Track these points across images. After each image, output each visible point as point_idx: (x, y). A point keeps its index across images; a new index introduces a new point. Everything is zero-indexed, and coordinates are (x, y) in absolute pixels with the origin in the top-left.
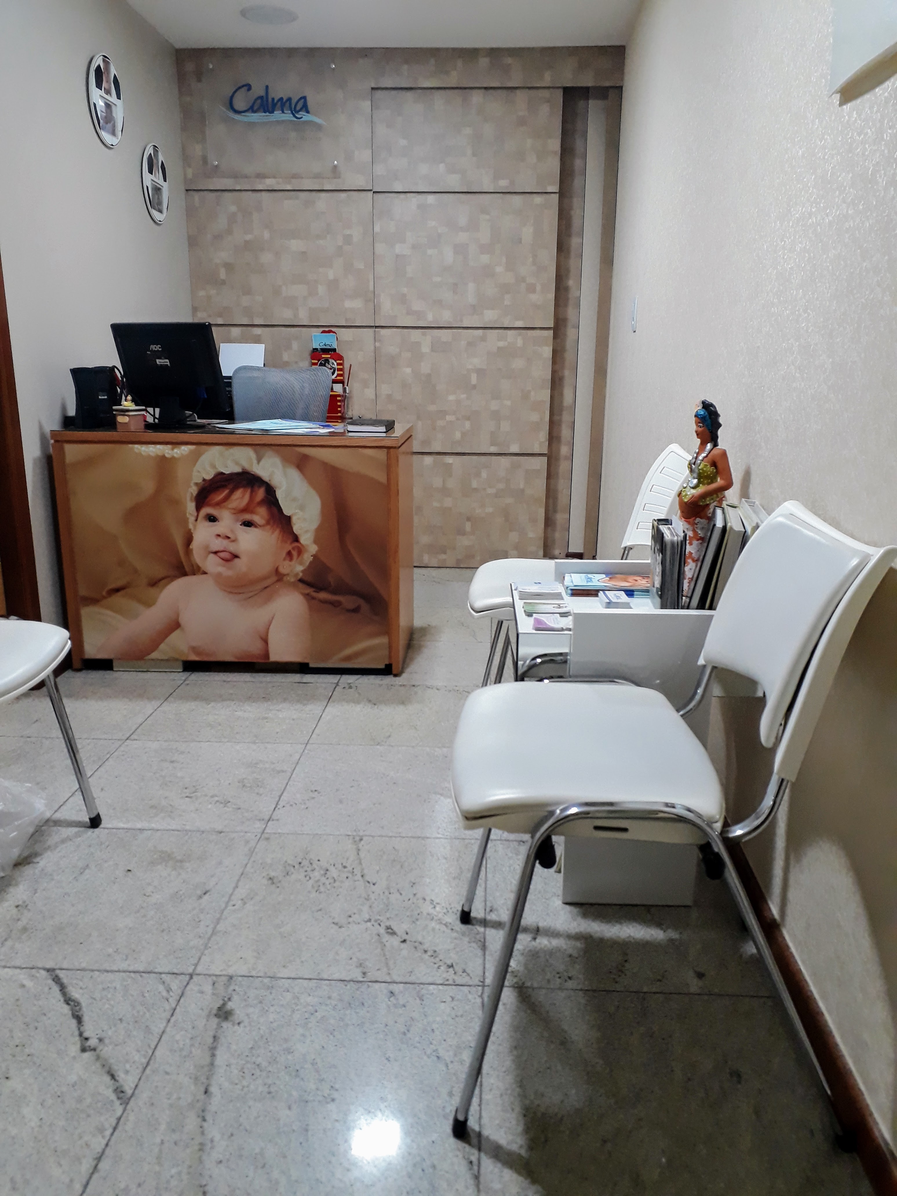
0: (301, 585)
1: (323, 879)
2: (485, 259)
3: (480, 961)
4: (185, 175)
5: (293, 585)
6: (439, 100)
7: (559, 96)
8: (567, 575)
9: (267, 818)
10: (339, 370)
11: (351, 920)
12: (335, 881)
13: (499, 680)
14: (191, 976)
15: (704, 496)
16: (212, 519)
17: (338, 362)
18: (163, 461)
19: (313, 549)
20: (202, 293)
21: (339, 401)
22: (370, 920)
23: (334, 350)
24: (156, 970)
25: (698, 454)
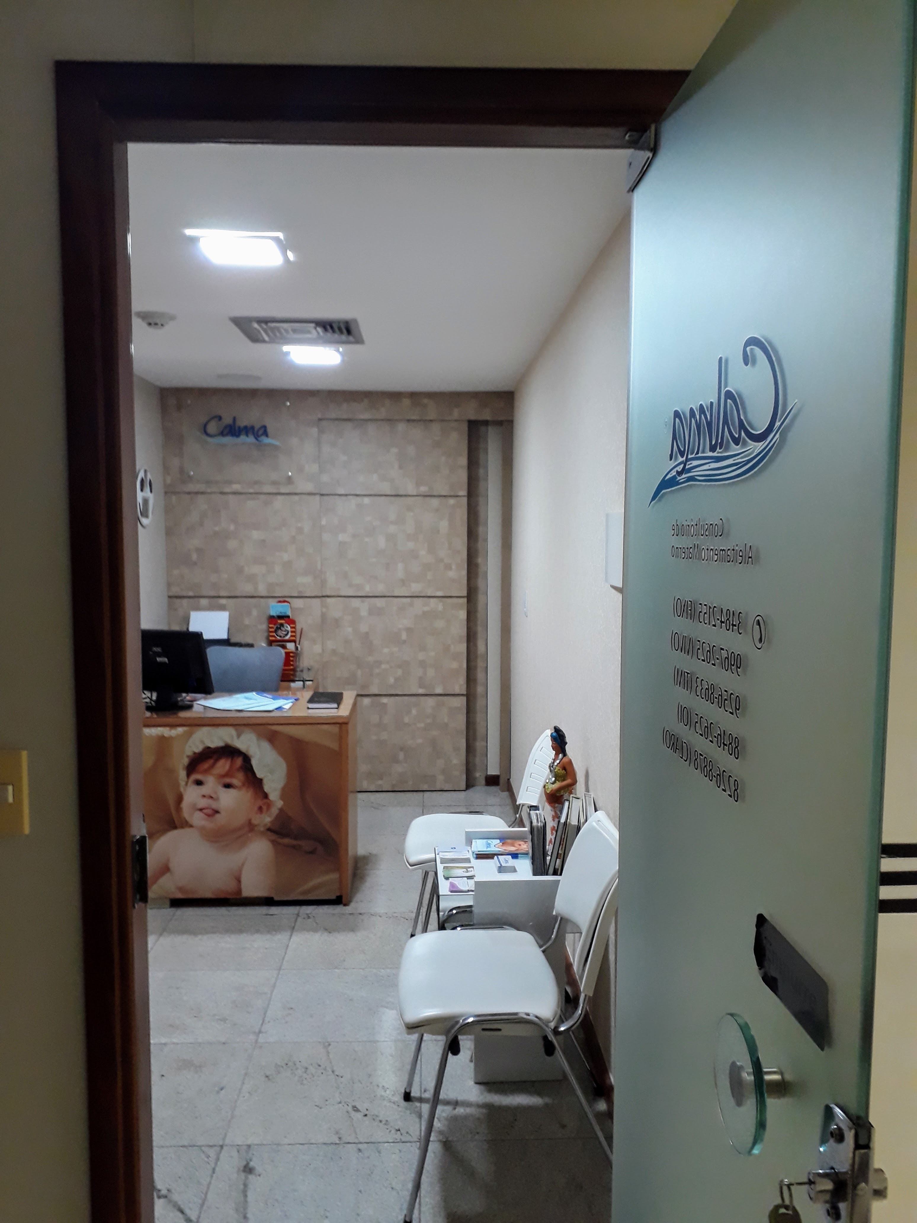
0: (269, 833)
1: (305, 1075)
2: (411, 545)
3: (418, 1125)
4: (165, 481)
5: (262, 833)
6: (371, 429)
7: (465, 427)
8: (473, 840)
9: (257, 1030)
10: (292, 632)
11: (327, 1103)
12: (314, 1076)
13: (425, 930)
14: (222, 1147)
15: (559, 790)
16: (199, 783)
17: (292, 625)
18: (162, 739)
19: (280, 804)
20: (176, 572)
21: (292, 657)
22: (340, 1103)
23: (288, 617)
24: (197, 1145)
25: (554, 760)
